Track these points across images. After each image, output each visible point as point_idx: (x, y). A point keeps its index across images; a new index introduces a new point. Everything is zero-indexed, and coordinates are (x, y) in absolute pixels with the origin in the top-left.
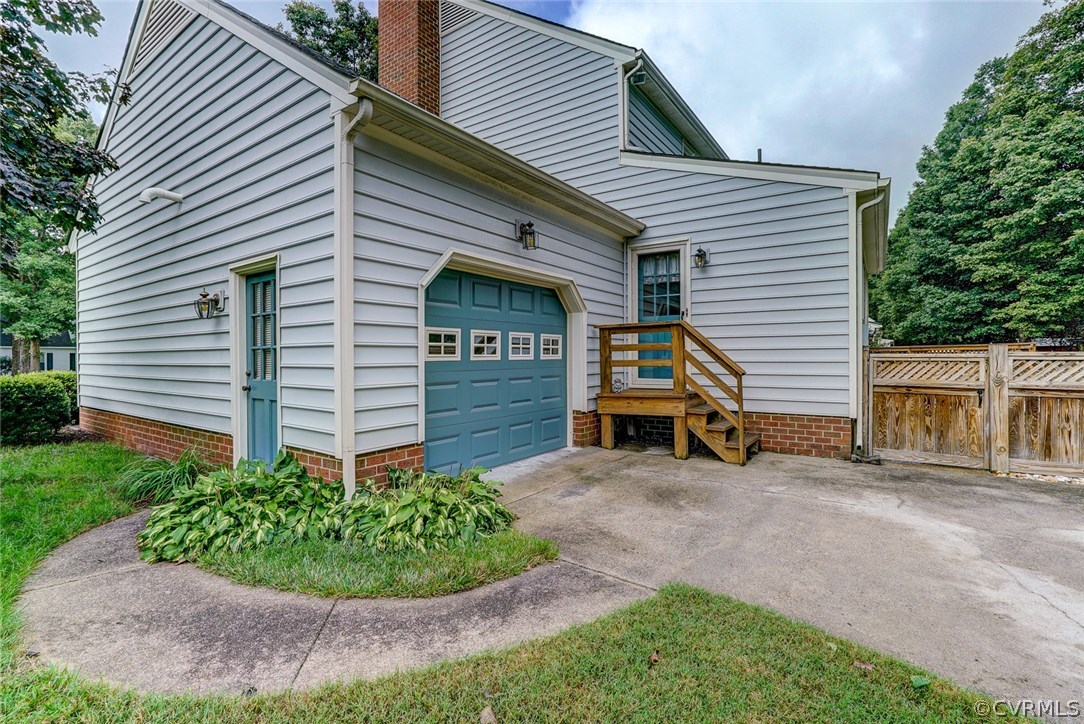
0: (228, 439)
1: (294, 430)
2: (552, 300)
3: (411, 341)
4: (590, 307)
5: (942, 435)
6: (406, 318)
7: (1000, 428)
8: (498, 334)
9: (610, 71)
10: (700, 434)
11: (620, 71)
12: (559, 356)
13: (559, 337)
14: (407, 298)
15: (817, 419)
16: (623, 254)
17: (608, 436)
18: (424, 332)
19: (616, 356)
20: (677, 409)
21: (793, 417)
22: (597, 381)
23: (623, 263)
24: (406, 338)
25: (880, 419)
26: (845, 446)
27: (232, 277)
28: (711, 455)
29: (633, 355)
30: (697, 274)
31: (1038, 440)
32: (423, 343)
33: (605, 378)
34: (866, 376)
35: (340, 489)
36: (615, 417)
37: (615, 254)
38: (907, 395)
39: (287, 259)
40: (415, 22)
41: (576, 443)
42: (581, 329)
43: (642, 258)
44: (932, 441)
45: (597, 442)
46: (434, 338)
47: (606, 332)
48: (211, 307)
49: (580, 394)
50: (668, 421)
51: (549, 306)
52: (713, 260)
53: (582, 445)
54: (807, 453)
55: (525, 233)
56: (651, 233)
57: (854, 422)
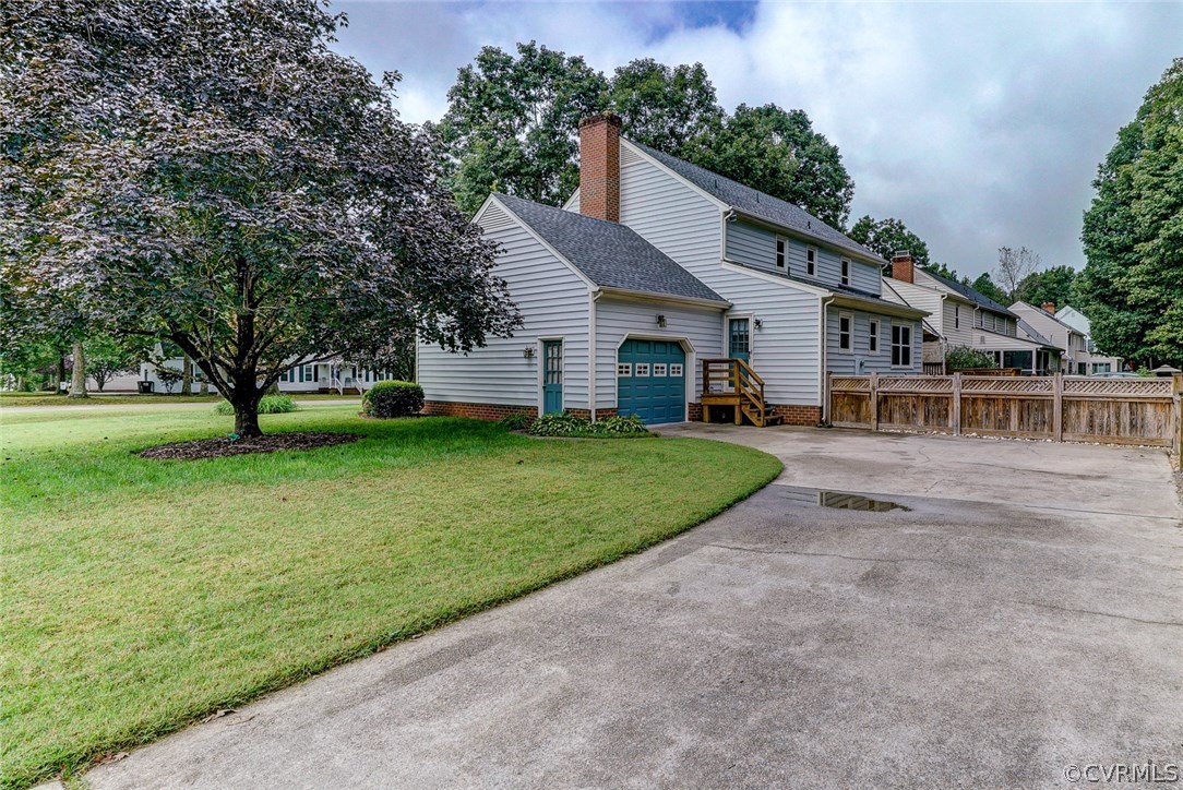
0: (536, 409)
1: (569, 400)
2: (677, 349)
3: (613, 369)
4: (697, 350)
5: (858, 414)
6: (611, 361)
7: (874, 410)
8: (648, 365)
9: (716, 214)
10: (746, 413)
11: (722, 215)
12: (681, 375)
13: (681, 366)
14: (611, 353)
15: (806, 407)
16: (722, 318)
17: (706, 416)
18: (617, 364)
19: (711, 375)
20: (735, 401)
21: (798, 407)
22: (702, 388)
23: (722, 324)
24: (611, 368)
25: (833, 408)
26: (817, 420)
27: (539, 342)
28: (751, 424)
29: (726, 375)
30: (757, 332)
31: (888, 415)
32: (617, 370)
33: (706, 386)
34: (828, 386)
35: (590, 419)
36: (710, 407)
37: (717, 319)
38: (845, 396)
39: (567, 339)
40: (605, 163)
41: (689, 419)
42: (693, 362)
43: (732, 321)
44: (854, 417)
45: (701, 419)
46: (621, 367)
47: (706, 363)
48: (529, 354)
49: (692, 394)
50: (732, 408)
51: (675, 349)
52: (764, 325)
53: (693, 420)
54: (803, 424)
55: (661, 320)
56: (737, 308)
57: (821, 408)
